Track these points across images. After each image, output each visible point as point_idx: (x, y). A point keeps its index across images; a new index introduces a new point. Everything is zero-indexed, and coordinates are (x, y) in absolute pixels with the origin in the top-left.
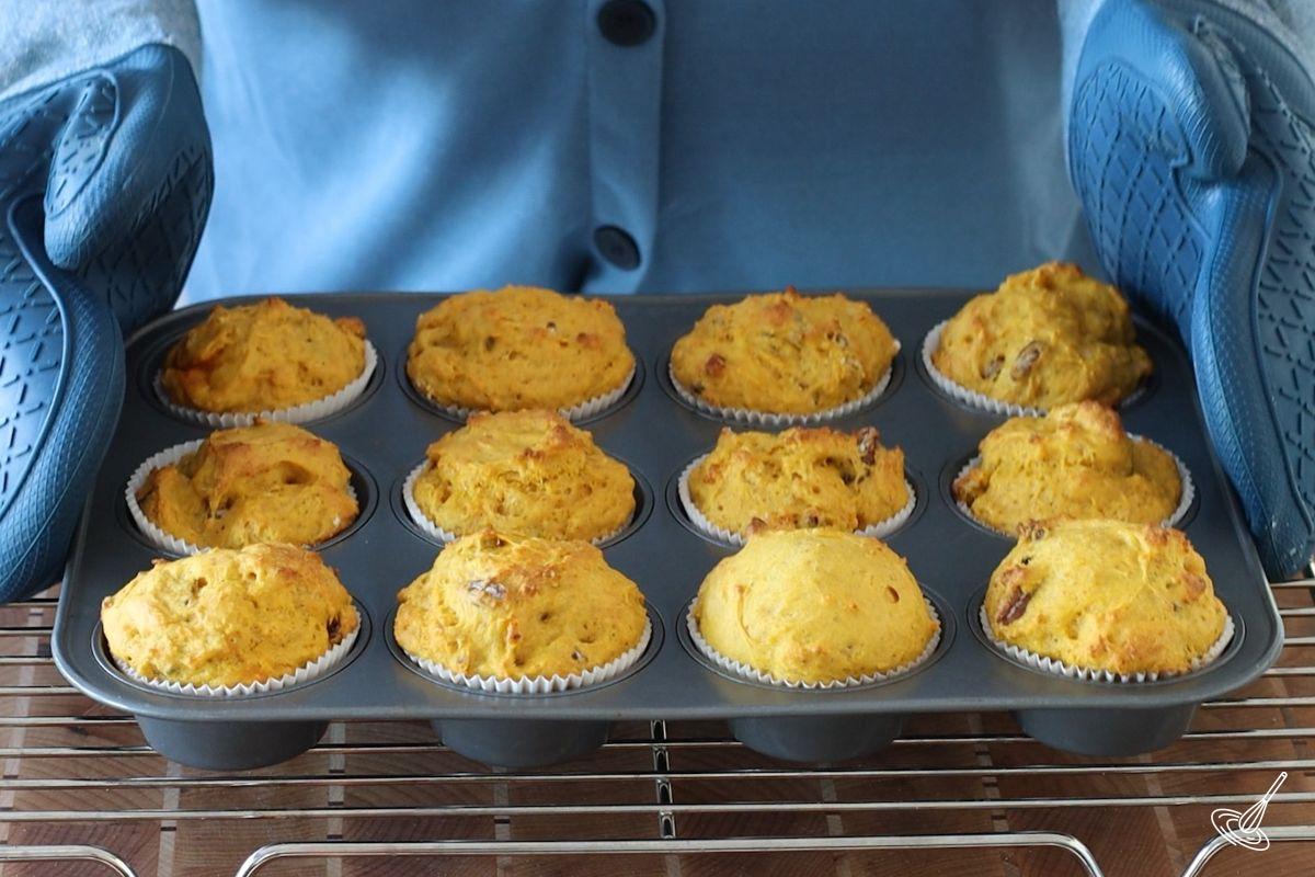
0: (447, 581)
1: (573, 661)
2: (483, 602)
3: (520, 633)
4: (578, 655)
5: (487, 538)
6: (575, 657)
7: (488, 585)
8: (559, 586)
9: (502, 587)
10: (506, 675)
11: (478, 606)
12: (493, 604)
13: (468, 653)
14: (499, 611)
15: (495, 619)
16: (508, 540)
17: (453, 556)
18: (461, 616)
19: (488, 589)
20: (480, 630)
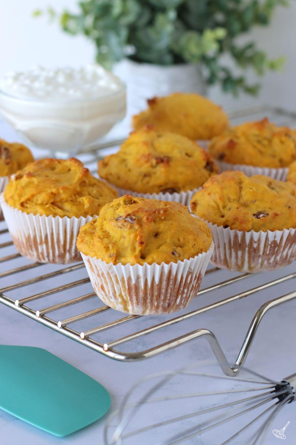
0: (105, 220)
1: (173, 256)
2: (124, 226)
3: (144, 241)
4: (175, 253)
5: (127, 200)
6: (173, 253)
7: (126, 217)
8: (164, 219)
9: (134, 217)
10: (135, 262)
11: (121, 228)
12: (129, 226)
13: (115, 252)
14: (132, 230)
15: (130, 234)
16: (138, 201)
17: (108, 208)
18: (112, 233)
19: (127, 219)
20: (122, 240)
